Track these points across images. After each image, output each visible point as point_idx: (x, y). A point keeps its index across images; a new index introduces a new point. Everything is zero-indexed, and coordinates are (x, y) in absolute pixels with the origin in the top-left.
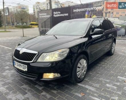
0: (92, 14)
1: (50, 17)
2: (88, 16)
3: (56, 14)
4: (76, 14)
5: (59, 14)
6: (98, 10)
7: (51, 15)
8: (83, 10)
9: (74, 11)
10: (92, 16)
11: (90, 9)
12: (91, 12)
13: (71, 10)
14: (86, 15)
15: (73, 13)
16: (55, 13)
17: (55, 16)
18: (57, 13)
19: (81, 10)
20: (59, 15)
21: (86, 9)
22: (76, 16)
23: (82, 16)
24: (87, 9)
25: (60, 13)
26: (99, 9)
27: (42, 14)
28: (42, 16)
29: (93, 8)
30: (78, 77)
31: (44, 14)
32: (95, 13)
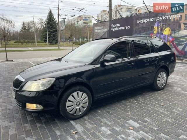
0: (164, 26)
1: (107, 32)
2: (158, 28)
3: (114, 28)
4: (140, 27)
5: (118, 27)
6: (172, 20)
7: (109, 29)
8: (151, 20)
9: (138, 22)
10: (164, 28)
11: (161, 19)
12: (162, 23)
13: (135, 21)
14: (155, 28)
15: (137, 25)
16: (113, 26)
17: (112, 29)
18: (115, 25)
19: (148, 20)
20: (118, 29)
21: (155, 18)
22: (140, 29)
23: (148, 29)
24: (157, 18)
25: (119, 25)
26: (174, 18)
27: (98, 28)
28: (97, 30)
29: (166, 18)
30: (70, 113)
31: (100, 28)
32: (169, 25)
